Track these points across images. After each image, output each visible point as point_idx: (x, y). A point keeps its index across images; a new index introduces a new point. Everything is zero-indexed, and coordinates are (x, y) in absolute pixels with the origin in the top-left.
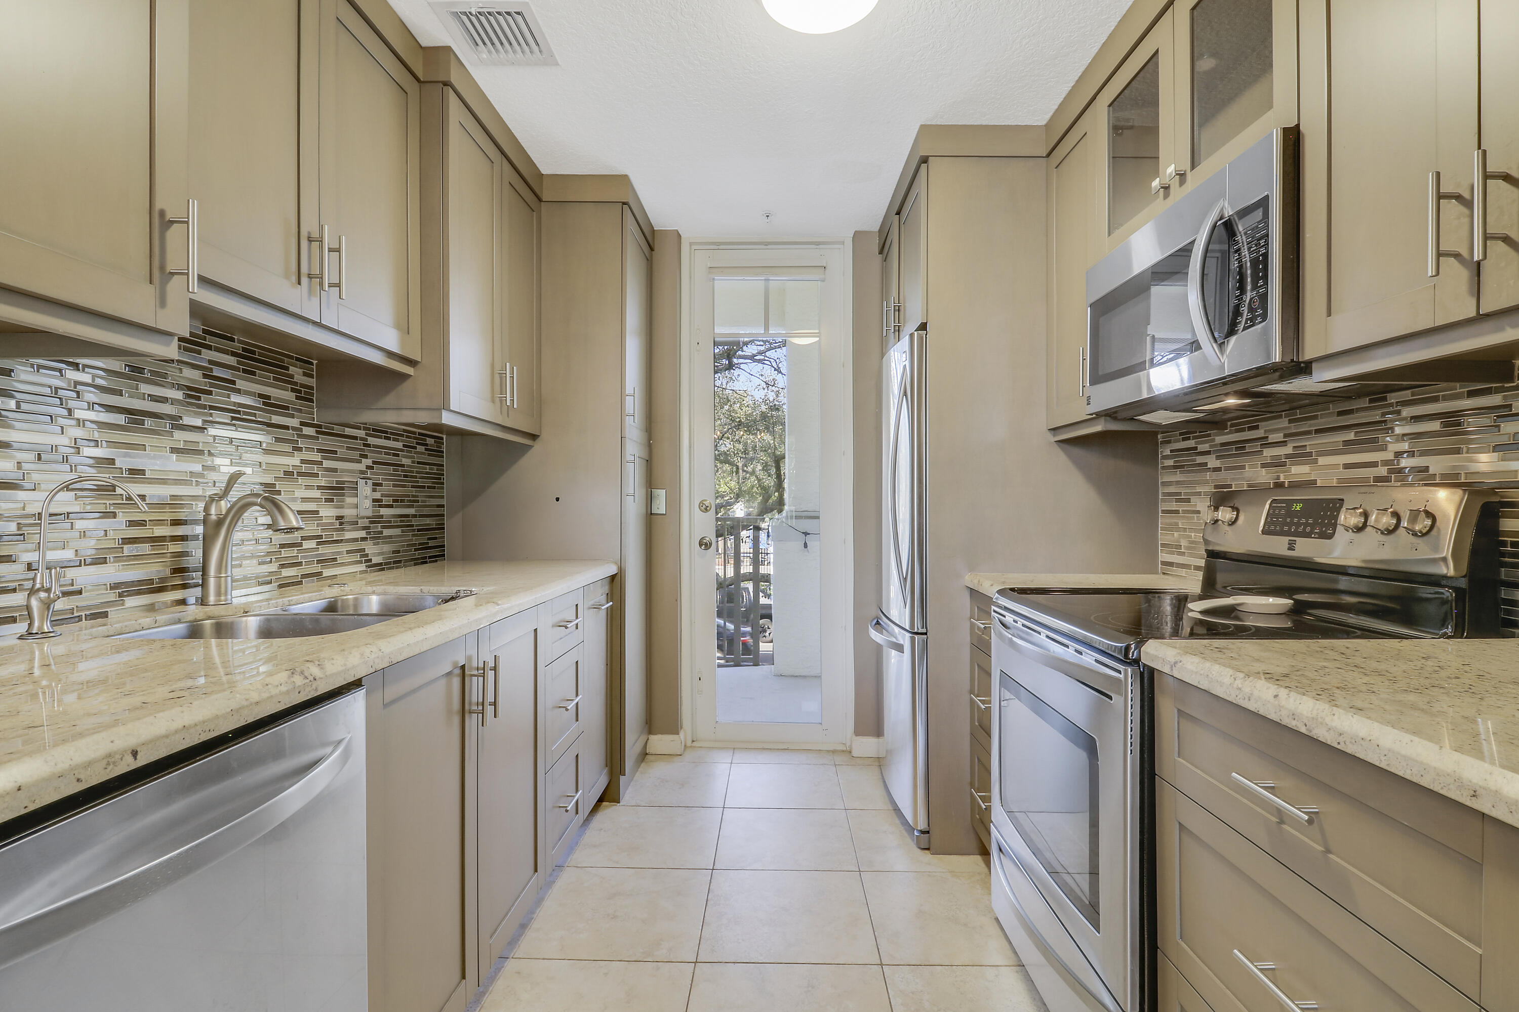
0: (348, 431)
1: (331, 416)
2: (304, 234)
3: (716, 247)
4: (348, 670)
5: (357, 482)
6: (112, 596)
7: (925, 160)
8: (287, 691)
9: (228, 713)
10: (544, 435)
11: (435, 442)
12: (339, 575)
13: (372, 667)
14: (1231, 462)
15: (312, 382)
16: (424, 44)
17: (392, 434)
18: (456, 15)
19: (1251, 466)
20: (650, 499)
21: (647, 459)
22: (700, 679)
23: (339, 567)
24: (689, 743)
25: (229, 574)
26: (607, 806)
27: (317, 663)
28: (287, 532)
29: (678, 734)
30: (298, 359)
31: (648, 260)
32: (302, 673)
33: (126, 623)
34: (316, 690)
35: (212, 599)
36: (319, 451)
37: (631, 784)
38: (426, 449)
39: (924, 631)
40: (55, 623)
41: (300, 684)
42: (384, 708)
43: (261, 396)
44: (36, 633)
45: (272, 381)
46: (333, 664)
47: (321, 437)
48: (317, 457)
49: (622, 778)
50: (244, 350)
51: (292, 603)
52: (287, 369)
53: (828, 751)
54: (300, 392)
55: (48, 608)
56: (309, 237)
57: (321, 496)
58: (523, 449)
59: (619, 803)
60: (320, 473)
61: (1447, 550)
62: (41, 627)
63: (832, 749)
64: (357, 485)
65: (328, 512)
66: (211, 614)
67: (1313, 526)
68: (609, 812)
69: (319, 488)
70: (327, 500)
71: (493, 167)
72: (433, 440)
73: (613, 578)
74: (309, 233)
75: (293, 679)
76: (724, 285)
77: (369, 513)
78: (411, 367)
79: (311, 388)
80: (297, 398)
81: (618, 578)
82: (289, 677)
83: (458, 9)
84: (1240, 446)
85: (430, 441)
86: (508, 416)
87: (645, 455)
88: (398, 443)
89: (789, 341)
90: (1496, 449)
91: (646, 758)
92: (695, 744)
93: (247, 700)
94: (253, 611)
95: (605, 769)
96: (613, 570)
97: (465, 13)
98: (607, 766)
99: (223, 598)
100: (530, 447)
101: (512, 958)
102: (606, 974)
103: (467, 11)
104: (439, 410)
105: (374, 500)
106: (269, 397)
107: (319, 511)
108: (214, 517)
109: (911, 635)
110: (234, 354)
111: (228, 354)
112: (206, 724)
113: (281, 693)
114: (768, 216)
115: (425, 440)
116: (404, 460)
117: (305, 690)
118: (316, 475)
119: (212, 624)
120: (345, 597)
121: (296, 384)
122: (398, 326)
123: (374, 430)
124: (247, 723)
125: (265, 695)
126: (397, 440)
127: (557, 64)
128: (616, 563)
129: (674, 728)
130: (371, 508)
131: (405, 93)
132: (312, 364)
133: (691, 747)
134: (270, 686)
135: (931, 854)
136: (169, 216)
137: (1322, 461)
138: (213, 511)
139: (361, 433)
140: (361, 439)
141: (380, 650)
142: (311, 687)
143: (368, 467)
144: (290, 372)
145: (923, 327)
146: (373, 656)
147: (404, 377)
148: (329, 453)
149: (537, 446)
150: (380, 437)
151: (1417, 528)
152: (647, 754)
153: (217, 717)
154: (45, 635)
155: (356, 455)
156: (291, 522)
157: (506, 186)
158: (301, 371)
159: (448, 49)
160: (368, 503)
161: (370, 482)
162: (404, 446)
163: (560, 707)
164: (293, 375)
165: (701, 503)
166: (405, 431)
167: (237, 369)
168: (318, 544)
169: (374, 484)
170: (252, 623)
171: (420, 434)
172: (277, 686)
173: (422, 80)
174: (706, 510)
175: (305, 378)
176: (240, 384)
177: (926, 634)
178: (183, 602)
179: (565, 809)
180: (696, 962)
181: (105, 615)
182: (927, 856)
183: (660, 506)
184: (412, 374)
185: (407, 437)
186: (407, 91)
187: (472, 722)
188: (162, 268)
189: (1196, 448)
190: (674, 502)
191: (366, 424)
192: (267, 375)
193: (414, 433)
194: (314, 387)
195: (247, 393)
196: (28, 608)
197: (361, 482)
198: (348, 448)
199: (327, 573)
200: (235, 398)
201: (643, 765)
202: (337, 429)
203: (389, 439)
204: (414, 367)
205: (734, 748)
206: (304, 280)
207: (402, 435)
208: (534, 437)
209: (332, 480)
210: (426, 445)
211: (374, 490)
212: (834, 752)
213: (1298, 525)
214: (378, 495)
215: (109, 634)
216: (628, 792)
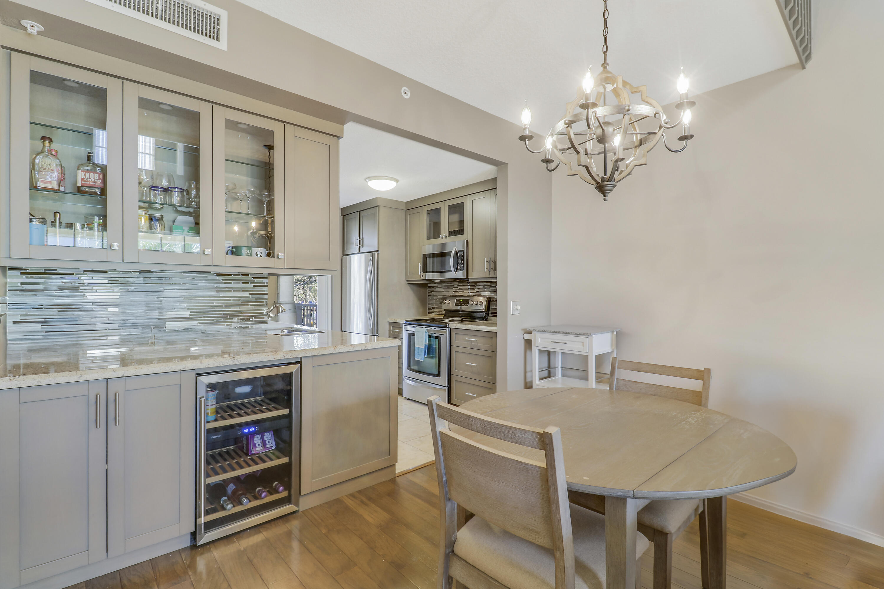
14: (446, 290)
19: (451, 291)
61: (484, 307)
67: (464, 304)
84: (448, 287)
90: (490, 291)
137: (464, 291)
151: (481, 304)
189: (438, 286)
213: (462, 304)
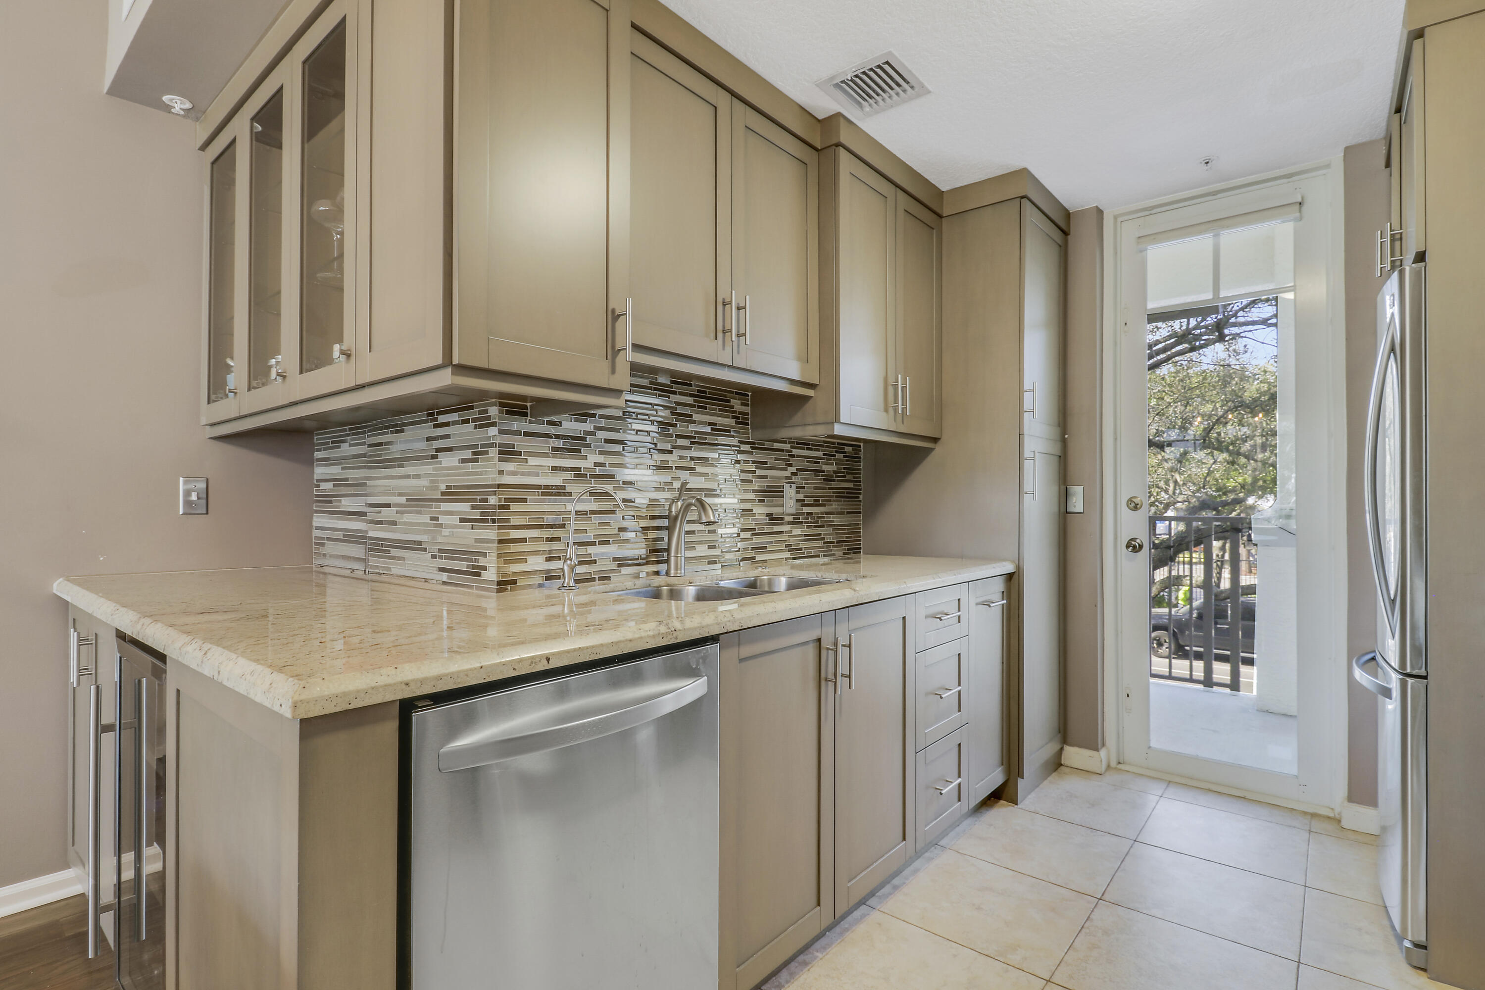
0: (777, 445)
1: (761, 434)
2: (720, 300)
3: (1147, 213)
4: (703, 627)
5: (783, 486)
6: (614, 566)
7: (1419, 34)
8: (653, 635)
9: (610, 644)
10: (945, 438)
11: (853, 450)
12: (769, 560)
13: (724, 627)
15: (748, 409)
16: (820, 118)
17: (813, 445)
18: (837, 86)
20: (1065, 496)
21: (1060, 455)
22: (1128, 696)
23: (770, 553)
24: (1113, 764)
25: (683, 554)
26: (1003, 805)
27: (680, 619)
28: (707, 525)
29: (1098, 751)
30: (737, 393)
31: (1060, 246)
32: (667, 625)
33: (617, 585)
34: (676, 638)
35: (672, 572)
36: (754, 462)
37: (1036, 790)
38: (844, 457)
39: (1423, 672)
40: (576, 581)
41: (664, 632)
42: (739, 663)
43: (710, 424)
44: (567, 587)
45: (718, 412)
46: (691, 621)
47: (755, 452)
48: (752, 467)
49: (1019, 780)
50: (699, 391)
51: (723, 579)
52: (729, 401)
53: (1305, 813)
54: (738, 418)
55: (573, 571)
56: (723, 302)
57: (755, 497)
58: (927, 452)
59: (1017, 805)
60: (754, 479)
62: (568, 583)
63: (1311, 812)
64: (783, 488)
65: (760, 510)
66: (669, 583)
68: (1001, 811)
69: (754, 491)
70: (760, 501)
71: (886, 201)
72: (851, 448)
73: (1010, 577)
74: (724, 299)
75: (659, 628)
76: (1156, 254)
77: (793, 511)
78: (811, 389)
79: (747, 414)
80: (737, 423)
81: (1016, 577)
82: (657, 626)
83: (838, 81)
85: (848, 449)
86: (903, 423)
87: (1056, 449)
88: (819, 452)
89: (1281, 297)
91: (1060, 768)
92: (1120, 766)
93: (624, 637)
94: (695, 583)
95: (1000, 767)
96: (1009, 568)
97: (843, 82)
98: (1002, 765)
99: (679, 572)
100: (932, 449)
101: (879, 910)
102: (955, 956)
103: (844, 78)
104: (832, 423)
105: (798, 501)
106: (715, 424)
107: (752, 509)
108: (674, 514)
109: (1401, 677)
110: (691, 395)
111: (687, 396)
112: (594, 649)
113: (649, 636)
114: (1207, 163)
115: (844, 449)
116: (824, 466)
117: (667, 637)
118: (751, 481)
119: (668, 590)
120: (762, 578)
121: (735, 412)
122: (799, 359)
123: (798, 443)
124: (623, 653)
125: (637, 636)
126: (818, 450)
127: (929, 92)
128: (1013, 562)
129: (1093, 743)
130: (794, 507)
131: (804, 165)
132: (748, 395)
133: (1115, 768)
134: (642, 630)
135: (1429, 978)
136: (617, 312)
138: (673, 510)
139: (787, 446)
140: (787, 451)
141: (732, 616)
142: (672, 635)
143: (793, 474)
144: (731, 404)
145: (1421, 257)
146: (726, 619)
147: (807, 398)
148: (760, 464)
149: (939, 449)
150: (803, 449)
152: (1061, 765)
153: (602, 645)
154: (570, 588)
155: (782, 464)
156: (710, 517)
157: (901, 212)
158: (739, 402)
159: (839, 115)
160: (792, 503)
161: (794, 486)
162: (824, 454)
163: (936, 694)
164: (734, 406)
165: (1130, 500)
166: (825, 442)
167: (694, 406)
168: (753, 535)
169: (797, 487)
170: (691, 591)
171: (838, 444)
172: (647, 631)
173: (819, 148)
174: (1136, 507)
175: (743, 407)
176: (696, 417)
177: (1425, 677)
178: (657, 573)
179: (940, 791)
180: (1049, 981)
181: (609, 578)
182: (1421, 979)
183: (1077, 504)
184: (813, 395)
185: (827, 447)
186: (806, 162)
187: (828, 690)
188: (613, 347)
190: (1095, 501)
191: (791, 439)
192: (713, 408)
193: (833, 443)
194: (749, 413)
195: (702, 423)
196: (563, 570)
197: (787, 486)
198: (776, 459)
199: (759, 558)
200: (692, 428)
201: (1054, 774)
202: (767, 445)
203: (810, 449)
204: (814, 389)
205: (1170, 782)
206: (720, 335)
207: (823, 446)
208: (935, 440)
209: (764, 484)
210: (845, 453)
211: (798, 492)
212: (1314, 815)
214: (801, 496)
215: (606, 591)
216: (1029, 796)
